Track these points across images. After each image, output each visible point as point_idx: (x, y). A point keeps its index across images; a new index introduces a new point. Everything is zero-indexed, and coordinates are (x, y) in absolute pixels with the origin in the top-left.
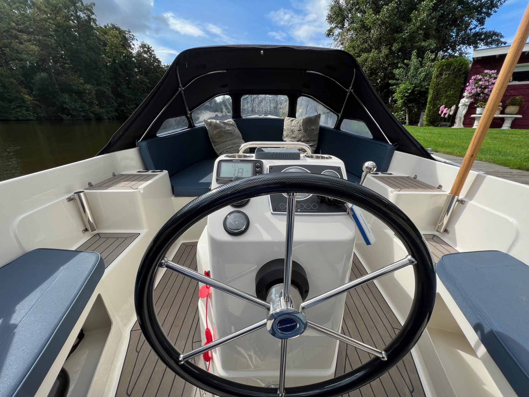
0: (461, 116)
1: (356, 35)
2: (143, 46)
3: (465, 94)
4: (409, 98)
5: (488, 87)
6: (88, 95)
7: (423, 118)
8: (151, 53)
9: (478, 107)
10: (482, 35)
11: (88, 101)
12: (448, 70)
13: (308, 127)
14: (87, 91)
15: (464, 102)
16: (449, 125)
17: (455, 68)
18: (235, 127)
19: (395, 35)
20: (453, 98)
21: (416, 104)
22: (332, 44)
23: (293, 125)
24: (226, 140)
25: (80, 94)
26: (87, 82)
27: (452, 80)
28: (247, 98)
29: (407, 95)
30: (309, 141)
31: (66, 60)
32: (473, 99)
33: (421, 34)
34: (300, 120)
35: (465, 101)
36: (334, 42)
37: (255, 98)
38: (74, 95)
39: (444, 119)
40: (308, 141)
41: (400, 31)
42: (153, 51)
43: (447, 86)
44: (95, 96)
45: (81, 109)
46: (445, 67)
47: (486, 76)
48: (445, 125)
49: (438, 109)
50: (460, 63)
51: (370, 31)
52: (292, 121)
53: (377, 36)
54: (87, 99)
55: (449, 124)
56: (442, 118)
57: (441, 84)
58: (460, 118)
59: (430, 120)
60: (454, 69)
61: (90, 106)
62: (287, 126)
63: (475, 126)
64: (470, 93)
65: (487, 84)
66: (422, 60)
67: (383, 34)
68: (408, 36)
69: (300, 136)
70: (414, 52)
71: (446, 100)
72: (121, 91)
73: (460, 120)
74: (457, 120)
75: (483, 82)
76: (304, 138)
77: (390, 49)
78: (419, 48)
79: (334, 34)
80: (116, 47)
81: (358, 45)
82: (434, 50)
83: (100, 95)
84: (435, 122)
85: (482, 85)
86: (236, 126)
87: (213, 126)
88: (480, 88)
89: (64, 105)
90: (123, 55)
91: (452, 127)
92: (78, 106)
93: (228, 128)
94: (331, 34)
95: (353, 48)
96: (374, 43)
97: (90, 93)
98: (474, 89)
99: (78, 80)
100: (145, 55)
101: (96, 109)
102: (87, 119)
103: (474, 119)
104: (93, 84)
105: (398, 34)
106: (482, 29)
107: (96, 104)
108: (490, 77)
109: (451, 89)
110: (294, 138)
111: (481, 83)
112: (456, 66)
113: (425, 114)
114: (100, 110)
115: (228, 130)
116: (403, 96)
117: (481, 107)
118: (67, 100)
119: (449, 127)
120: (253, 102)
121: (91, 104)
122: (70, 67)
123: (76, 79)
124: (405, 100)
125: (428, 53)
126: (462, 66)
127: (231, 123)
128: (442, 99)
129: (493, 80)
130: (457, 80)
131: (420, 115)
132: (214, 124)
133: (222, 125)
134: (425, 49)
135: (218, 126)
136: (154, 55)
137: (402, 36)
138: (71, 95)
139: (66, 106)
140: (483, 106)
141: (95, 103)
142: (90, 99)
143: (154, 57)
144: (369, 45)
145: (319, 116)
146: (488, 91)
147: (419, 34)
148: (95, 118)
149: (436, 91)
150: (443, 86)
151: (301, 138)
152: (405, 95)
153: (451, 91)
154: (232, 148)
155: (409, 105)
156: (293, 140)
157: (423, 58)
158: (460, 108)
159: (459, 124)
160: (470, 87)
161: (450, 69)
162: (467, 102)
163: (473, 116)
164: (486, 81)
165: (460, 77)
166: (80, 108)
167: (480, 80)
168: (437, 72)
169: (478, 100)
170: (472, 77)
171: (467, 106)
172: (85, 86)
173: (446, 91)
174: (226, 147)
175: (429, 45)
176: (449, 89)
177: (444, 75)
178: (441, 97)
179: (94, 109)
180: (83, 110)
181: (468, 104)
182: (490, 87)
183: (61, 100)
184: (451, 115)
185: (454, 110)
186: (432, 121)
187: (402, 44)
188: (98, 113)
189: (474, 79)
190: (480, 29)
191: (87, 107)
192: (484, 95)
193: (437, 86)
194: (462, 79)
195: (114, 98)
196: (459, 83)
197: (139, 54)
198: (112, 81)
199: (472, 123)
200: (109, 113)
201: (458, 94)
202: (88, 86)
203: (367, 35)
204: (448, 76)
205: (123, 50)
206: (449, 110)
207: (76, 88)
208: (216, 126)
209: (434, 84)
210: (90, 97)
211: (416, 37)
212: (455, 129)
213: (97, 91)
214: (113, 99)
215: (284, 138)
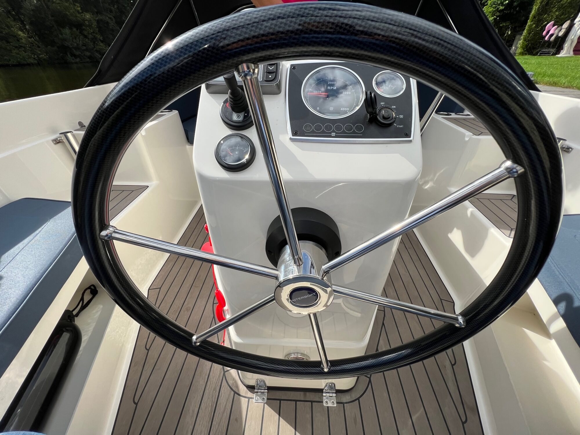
0: (574, 38)
4: (504, 12)
6: (89, 27)
7: (517, 43)
11: (90, 36)
14: (87, 23)
16: (553, 53)
20: (569, 10)
21: (511, 23)
25: (79, 26)
26: (85, 10)
29: (501, 8)
38: (75, 29)
39: (549, 44)
44: (97, 29)
45: (84, 48)
48: (548, 53)
49: (543, 29)
54: (89, 34)
55: (553, 50)
56: (546, 42)
58: (572, 41)
59: (527, 46)
61: (94, 43)
71: (557, 13)
73: (571, 44)
74: (566, 45)
83: (103, 27)
84: (534, 48)
89: (65, 43)
91: (557, 56)
92: (81, 43)
97: (91, 25)
99: (73, 7)
104: (93, 13)
113: (522, 37)
116: (495, 11)
118: (68, 36)
119: (552, 55)
121: (94, 40)
123: (71, 6)
124: (497, 16)
128: (552, 11)
131: (514, 40)
138: (71, 30)
139: (67, 43)
141: (100, 39)
142: (92, 33)
152: (498, 9)
155: (501, 25)
158: (575, 25)
159: (567, 50)
166: (83, 45)
172: (83, 16)
178: (552, 8)
180: (87, 49)
183: (60, 36)
184: (560, 37)
185: (566, 28)
186: (530, 47)
191: (91, 45)
198: (112, 7)
202: (88, 16)
206: (559, 28)
207: (74, 18)
210: (92, 31)
212: (561, 57)
213: (98, 22)
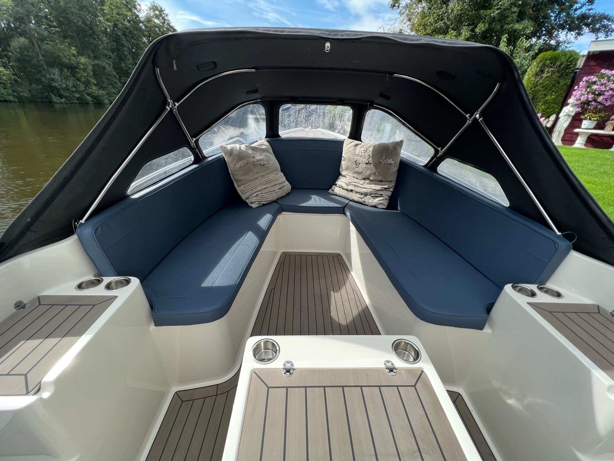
0: (561, 130)
1: (430, 9)
2: (154, 8)
3: (571, 101)
5: (604, 93)
6: (83, 71)
8: (163, 18)
9: (586, 119)
10: (589, 18)
11: (83, 79)
12: (552, 65)
13: (381, 160)
14: (81, 66)
15: (567, 111)
17: (561, 64)
18: (271, 154)
19: (482, 11)
20: (553, 105)
22: (396, 20)
23: (357, 153)
24: (256, 176)
25: (73, 69)
26: (80, 53)
27: (555, 80)
28: (288, 108)
30: (383, 181)
31: (52, 21)
32: (580, 109)
33: (515, 12)
34: (369, 147)
35: (569, 110)
36: (400, 16)
37: (302, 109)
38: (66, 70)
40: (381, 181)
41: (488, 6)
42: (167, 15)
43: (547, 88)
44: (92, 73)
45: (74, 89)
46: (548, 61)
47: (603, 78)
50: (569, 58)
51: (448, 5)
52: (356, 145)
53: (457, 12)
54: (82, 77)
57: (541, 84)
58: (560, 132)
60: (560, 66)
61: (86, 86)
62: (348, 154)
63: (577, 143)
64: (577, 100)
65: (603, 90)
66: (514, 48)
67: (466, 9)
68: (497, 14)
69: (368, 173)
70: (504, 38)
71: (543, 107)
72: (126, 68)
73: (559, 134)
74: (555, 135)
75: (599, 87)
76: (374, 176)
77: (473, 30)
78: (511, 32)
79: (400, 6)
80: (117, 7)
81: (430, 23)
82: (530, 35)
83: (98, 72)
85: (596, 90)
86: (272, 152)
87: (235, 155)
88: (592, 94)
89: (52, 83)
90: (127, 18)
92: (71, 84)
93: (258, 157)
94: (397, 4)
95: (424, 26)
96: (452, 21)
97: (86, 69)
98: (584, 95)
99: (69, 50)
100: (156, 21)
101: (94, 90)
102: (83, 103)
103: (577, 134)
104: (89, 57)
105: (486, 11)
106: (590, 10)
107: (94, 84)
108: (609, 80)
109: (552, 92)
110: (359, 173)
111: (594, 87)
112: (563, 61)
114: (100, 92)
115: (258, 161)
117: (590, 119)
118: (57, 77)
120: (299, 114)
121: (87, 83)
122: (58, 32)
123: (67, 49)
125: (522, 39)
126: (571, 61)
127: (264, 147)
128: (538, 105)
129: (612, 84)
130: (562, 80)
132: (236, 153)
133: (250, 152)
134: (518, 33)
135: (244, 155)
136: (169, 21)
137: (491, 14)
138: (61, 71)
139: (55, 84)
140: (592, 119)
142: (85, 76)
143: (168, 24)
144: (445, 23)
145: (400, 144)
146: (603, 98)
147: (512, 13)
148: (94, 102)
149: (532, 94)
150: (542, 87)
151: (370, 175)
153: (551, 96)
154: (264, 189)
156: (356, 176)
157: (514, 46)
159: (556, 139)
160: (580, 92)
161: (554, 65)
162: (572, 112)
163: (576, 130)
164: (602, 85)
165: (567, 77)
166: (73, 87)
167: (594, 83)
168: (537, 68)
169: (586, 110)
170: (584, 78)
171: (570, 116)
172: (79, 59)
173: (545, 95)
174: (255, 188)
175: (524, 29)
176: (550, 92)
177: (545, 73)
179: (91, 90)
180: (77, 90)
181: (573, 114)
182: (606, 93)
183: (48, 76)
184: (548, 127)
185: (553, 121)
187: (489, 26)
188: (97, 95)
189: (587, 81)
190: (586, 10)
191: (82, 88)
192: (596, 104)
193: (535, 88)
194: (569, 80)
195: (117, 76)
196: (564, 85)
197: (149, 20)
198: (113, 53)
199: (573, 140)
200: (112, 96)
201: (560, 100)
202: (83, 60)
203: (444, 10)
204: (551, 75)
205: (127, 12)
206: (547, 120)
207: (67, 61)
208: (240, 156)
209: (530, 84)
210: (85, 75)
211: (508, 17)
213: (94, 66)
214: (115, 77)
215: (342, 170)
